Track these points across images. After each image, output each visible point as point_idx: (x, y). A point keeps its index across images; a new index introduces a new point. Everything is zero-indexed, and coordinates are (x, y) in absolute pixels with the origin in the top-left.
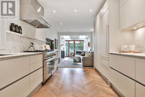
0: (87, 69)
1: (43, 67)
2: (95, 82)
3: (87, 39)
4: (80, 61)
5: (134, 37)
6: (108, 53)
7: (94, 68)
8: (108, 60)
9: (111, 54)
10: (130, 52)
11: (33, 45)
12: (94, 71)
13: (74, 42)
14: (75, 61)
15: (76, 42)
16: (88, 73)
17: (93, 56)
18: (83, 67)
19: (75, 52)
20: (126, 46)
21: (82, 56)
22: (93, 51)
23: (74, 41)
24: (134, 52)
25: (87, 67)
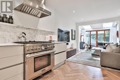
1: (24, 63)
11: (25, 35)
15: (99, 32)
18: (101, 66)
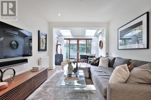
3: (97, 36)
19: (79, 56)
21: (92, 65)
23: (78, 40)
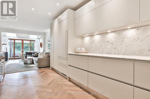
0: (43, 70)
2: (56, 80)
3: (39, 39)
4: (33, 63)
5: (83, 42)
6: (67, 54)
7: (51, 68)
8: (67, 60)
9: (69, 54)
10: (82, 52)
12: (51, 71)
13: (23, 42)
14: (26, 63)
15: (24, 42)
16: (46, 73)
17: (49, 57)
18: (38, 69)
20: (79, 48)
21: (34, 57)
22: (47, 51)
24: (84, 53)
25: (43, 68)
